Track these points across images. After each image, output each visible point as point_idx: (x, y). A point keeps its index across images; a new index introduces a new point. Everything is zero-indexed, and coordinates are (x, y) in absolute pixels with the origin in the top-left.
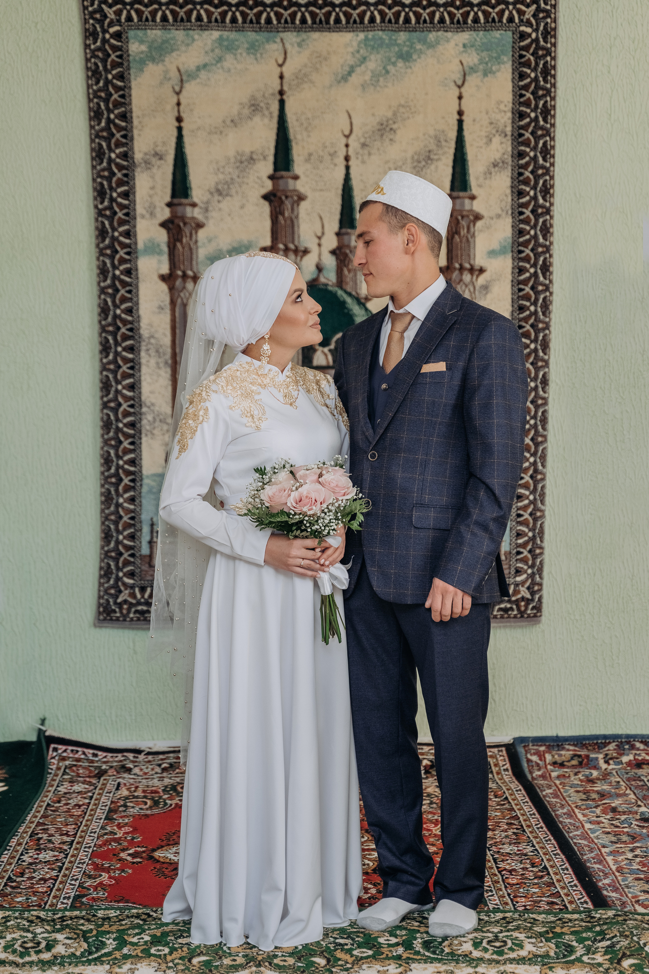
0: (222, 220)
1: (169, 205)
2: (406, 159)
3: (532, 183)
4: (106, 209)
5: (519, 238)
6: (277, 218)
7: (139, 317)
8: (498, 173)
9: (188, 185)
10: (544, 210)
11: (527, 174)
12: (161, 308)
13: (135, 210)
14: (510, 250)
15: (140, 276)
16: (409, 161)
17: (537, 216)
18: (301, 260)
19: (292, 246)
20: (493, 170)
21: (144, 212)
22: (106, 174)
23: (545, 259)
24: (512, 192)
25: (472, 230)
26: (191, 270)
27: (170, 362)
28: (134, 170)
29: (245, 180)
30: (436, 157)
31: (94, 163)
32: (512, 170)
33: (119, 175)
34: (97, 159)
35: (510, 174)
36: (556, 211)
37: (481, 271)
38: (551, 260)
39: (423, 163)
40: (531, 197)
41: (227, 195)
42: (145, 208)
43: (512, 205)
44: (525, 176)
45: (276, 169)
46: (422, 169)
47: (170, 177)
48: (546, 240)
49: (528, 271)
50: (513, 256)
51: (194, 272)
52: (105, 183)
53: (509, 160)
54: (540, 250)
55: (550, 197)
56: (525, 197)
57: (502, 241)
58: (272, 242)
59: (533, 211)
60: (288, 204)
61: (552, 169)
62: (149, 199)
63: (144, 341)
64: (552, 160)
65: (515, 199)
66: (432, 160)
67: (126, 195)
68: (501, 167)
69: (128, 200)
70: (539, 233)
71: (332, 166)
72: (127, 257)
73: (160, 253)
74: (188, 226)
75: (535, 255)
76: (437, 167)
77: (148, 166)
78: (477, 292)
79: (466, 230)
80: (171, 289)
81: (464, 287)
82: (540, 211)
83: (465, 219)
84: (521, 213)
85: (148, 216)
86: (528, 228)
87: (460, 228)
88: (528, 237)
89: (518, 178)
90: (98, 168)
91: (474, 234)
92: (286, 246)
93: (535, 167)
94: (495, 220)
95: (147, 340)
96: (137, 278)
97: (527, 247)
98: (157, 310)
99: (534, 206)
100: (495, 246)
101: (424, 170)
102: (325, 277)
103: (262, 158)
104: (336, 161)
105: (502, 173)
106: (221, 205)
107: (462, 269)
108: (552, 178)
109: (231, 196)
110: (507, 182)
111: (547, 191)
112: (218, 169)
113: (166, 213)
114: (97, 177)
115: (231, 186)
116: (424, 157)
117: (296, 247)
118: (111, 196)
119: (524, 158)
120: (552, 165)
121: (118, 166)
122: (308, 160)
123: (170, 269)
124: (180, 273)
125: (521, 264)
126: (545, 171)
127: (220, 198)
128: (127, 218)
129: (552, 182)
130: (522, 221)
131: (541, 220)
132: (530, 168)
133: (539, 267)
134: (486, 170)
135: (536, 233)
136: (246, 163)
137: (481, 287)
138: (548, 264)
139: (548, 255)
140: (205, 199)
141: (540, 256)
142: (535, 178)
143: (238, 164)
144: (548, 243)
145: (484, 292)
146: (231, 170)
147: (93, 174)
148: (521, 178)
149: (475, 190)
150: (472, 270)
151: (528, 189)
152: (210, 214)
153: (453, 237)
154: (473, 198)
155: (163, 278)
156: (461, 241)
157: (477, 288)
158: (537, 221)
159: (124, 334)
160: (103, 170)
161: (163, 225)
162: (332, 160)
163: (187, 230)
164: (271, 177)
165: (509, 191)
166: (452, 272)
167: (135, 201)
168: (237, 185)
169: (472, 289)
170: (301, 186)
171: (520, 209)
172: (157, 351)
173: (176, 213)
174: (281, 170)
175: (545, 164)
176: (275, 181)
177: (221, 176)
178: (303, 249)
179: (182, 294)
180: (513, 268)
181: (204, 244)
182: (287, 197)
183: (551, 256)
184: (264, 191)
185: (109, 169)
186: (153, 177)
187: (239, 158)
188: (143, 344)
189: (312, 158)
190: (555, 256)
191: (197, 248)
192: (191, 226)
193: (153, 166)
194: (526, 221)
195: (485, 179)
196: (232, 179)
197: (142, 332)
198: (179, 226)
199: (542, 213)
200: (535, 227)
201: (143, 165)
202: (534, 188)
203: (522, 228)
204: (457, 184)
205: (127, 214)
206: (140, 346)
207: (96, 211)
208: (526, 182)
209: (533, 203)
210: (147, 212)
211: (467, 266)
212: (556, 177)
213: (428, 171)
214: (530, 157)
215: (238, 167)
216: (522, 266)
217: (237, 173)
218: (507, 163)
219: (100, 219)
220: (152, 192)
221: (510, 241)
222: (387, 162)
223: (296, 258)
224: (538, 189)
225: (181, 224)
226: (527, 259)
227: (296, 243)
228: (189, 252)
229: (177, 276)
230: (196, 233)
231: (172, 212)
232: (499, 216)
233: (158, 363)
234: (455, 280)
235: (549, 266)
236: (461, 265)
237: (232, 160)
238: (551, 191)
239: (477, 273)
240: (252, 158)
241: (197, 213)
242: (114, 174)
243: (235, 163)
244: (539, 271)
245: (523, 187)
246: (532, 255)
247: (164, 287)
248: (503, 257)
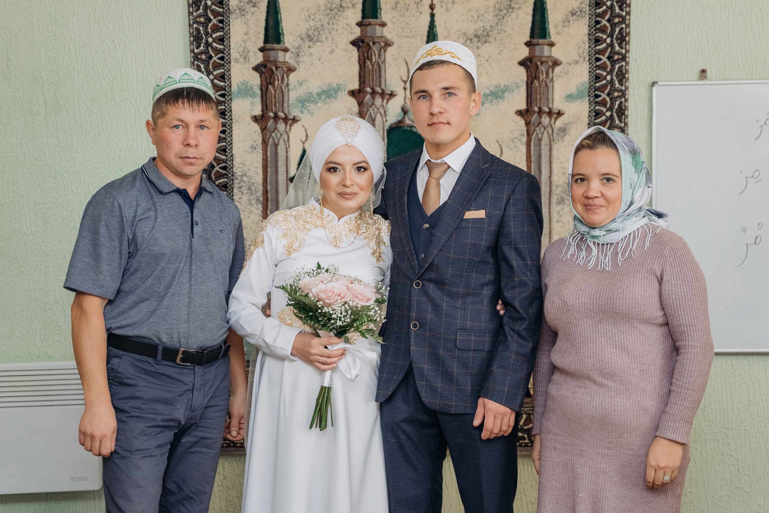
0: (312, 64)
1: (262, 50)
2: (488, 8)
3: (609, 31)
4: (201, 53)
5: (595, 83)
6: (365, 62)
7: (232, 156)
8: (576, 21)
9: (281, 31)
10: (620, 57)
11: (604, 22)
12: (254, 148)
13: (229, 54)
14: (587, 94)
15: (233, 116)
16: (491, 9)
17: (613, 63)
18: (387, 103)
19: (379, 90)
20: (571, 18)
21: (238, 57)
22: (202, 20)
23: (621, 103)
24: (589, 39)
25: (551, 75)
26: (283, 112)
27: (261, 199)
28: (229, 17)
29: (334, 26)
30: (516, 6)
31: (191, 9)
32: (590, 18)
33: (215, 21)
34: (194, 6)
35: (587, 23)
36: (632, 57)
37: (559, 114)
38: (627, 104)
39: (505, 12)
40: (607, 44)
41: (317, 41)
42: (239, 53)
43: (590, 52)
44: (602, 24)
45: (364, 17)
46: (503, 17)
47: (263, 24)
48: (622, 85)
49: (604, 115)
50: (589, 100)
51: (285, 114)
52: (201, 28)
53: (587, 9)
54: (616, 94)
55: (626, 45)
56: (602, 44)
57: (579, 86)
58: (360, 85)
59: (609, 58)
60: (375, 49)
61: (628, 17)
62: (243, 44)
63: (237, 179)
64: (628, 9)
65: (592, 47)
66: (513, 8)
67: (221, 40)
68: (579, 16)
69: (223, 45)
70: (615, 78)
71: (418, 14)
72: (222, 99)
73: (253, 95)
74: (280, 70)
75: (611, 100)
76: (518, 15)
77: (242, 13)
78: (555, 134)
79: (544, 76)
80: (263, 129)
81: (542, 129)
82: (616, 57)
83: (544, 64)
84: (598, 60)
85: (241, 60)
86: (604, 74)
87: (539, 73)
88: (604, 82)
89: (595, 26)
90: (195, 14)
91: (552, 78)
92: (373, 89)
93: (611, 15)
94: (572, 65)
95: (239, 178)
96: (231, 119)
97: (603, 92)
98: (250, 150)
99: (611, 52)
100: (573, 90)
101: (505, 18)
102: (410, 120)
103: (351, 6)
104: (421, 9)
105: (580, 21)
106: (312, 50)
107: (540, 112)
108: (628, 26)
109: (321, 42)
110: (586, 30)
111: (623, 39)
112: (309, 16)
113: (259, 58)
114: (193, 23)
115: (320, 32)
116: (505, 6)
117: (383, 90)
118: (207, 41)
119: (602, 7)
120: (628, 13)
121: (213, 11)
122: (395, 8)
123: (263, 111)
124: (271, 114)
125: (597, 108)
126: (621, 20)
127: (311, 44)
128: (222, 62)
129: (628, 30)
130: (599, 67)
131: (617, 66)
132: (607, 17)
133: (615, 110)
134: (565, 18)
135: (612, 79)
136: (336, 11)
137: (558, 130)
138: (624, 107)
139: (623, 100)
140: (297, 45)
141: (616, 101)
142: (611, 26)
143: (328, 12)
144: (623, 88)
145: (562, 134)
146: (321, 17)
147: (189, 19)
148: (598, 26)
149: (554, 37)
150: (550, 113)
151: (605, 37)
152: (301, 59)
153: (532, 82)
154: (552, 45)
155: (256, 119)
156: (540, 86)
157: (555, 130)
158: (613, 66)
159: (217, 171)
160: (200, 16)
161: (256, 69)
162: (417, 8)
163: (279, 74)
164: (359, 24)
165: (586, 38)
166: (532, 116)
167: (229, 46)
168: (327, 31)
169: (550, 132)
170: (387, 33)
171: (597, 56)
172: (249, 189)
173: (269, 57)
174: (369, 18)
175: (621, 13)
176: (363, 27)
177: (312, 23)
178: (389, 92)
179: (273, 135)
180: (590, 112)
181: (295, 87)
182: (374, 43)
183: (626, 100)
184: (352, 37)
185: (206, 15)
186: (246, 23)
187: (329, 5)
188: (236, 181)
189: (398, 6)
190: (630, 100)
191: (288, 91)
192: (283, 69)
193: (247, 13)
194: (603, 67)
195: (564, 27)
196: (322, 25)
197: (235, 170)
198: (272, 70)
199: (618, 60)
200: (611, 72)
201: (238, 12)
202: (611, 35)
203: (599, 74)
204: (536, 31)
205: (222, 58)
206: (233, 184)
207: (193, 55)
208: (603, 30)
209: (609, 50)
210: (242, 56)
211: (547, 109)
212: (631, 25)
213: (510, 19)
214: (607, 7)
215: (328, 14)
216: (598, 110)
217: (327, 20)
218: (585, 12)
219: (196, 62)
220: (245, 38)
221: (587, 85)
222: (470, 10)
223: (383, 102)
224: (615, 37)
225: (274, 68)
226: (603, 103)
227: (383, 86)
228: (281, 94)
229: (270, 117)
230: (288, 76)
231: (264, 57)
232: (576, 62)
233: (249, 200)
234: (534, 122)
235: (625, 110)
236: (540, 108)
237: (323, 8)
238: (627, 39)
239: (555, 116)
240: (341, 6)
241: (288, 58)
242: (210, 20)
243: (325, 11)
244: (615, 115)
245: (600, 35)
246: (608, 99)
247: (256, 128)
248: (580, 100)
